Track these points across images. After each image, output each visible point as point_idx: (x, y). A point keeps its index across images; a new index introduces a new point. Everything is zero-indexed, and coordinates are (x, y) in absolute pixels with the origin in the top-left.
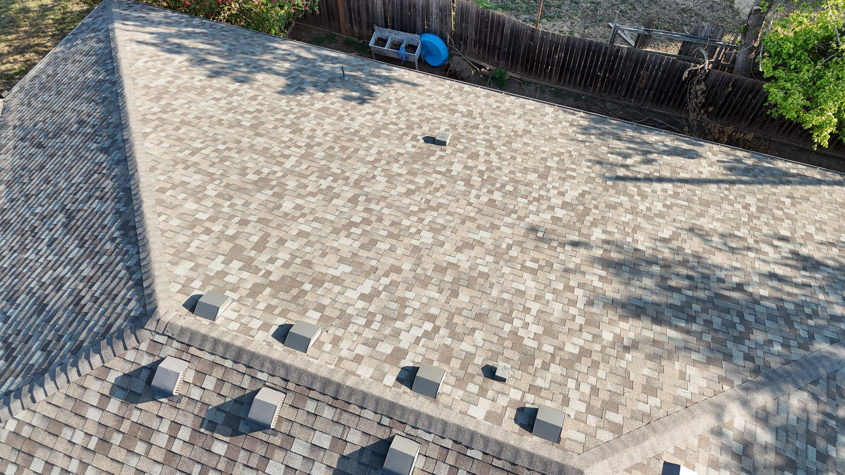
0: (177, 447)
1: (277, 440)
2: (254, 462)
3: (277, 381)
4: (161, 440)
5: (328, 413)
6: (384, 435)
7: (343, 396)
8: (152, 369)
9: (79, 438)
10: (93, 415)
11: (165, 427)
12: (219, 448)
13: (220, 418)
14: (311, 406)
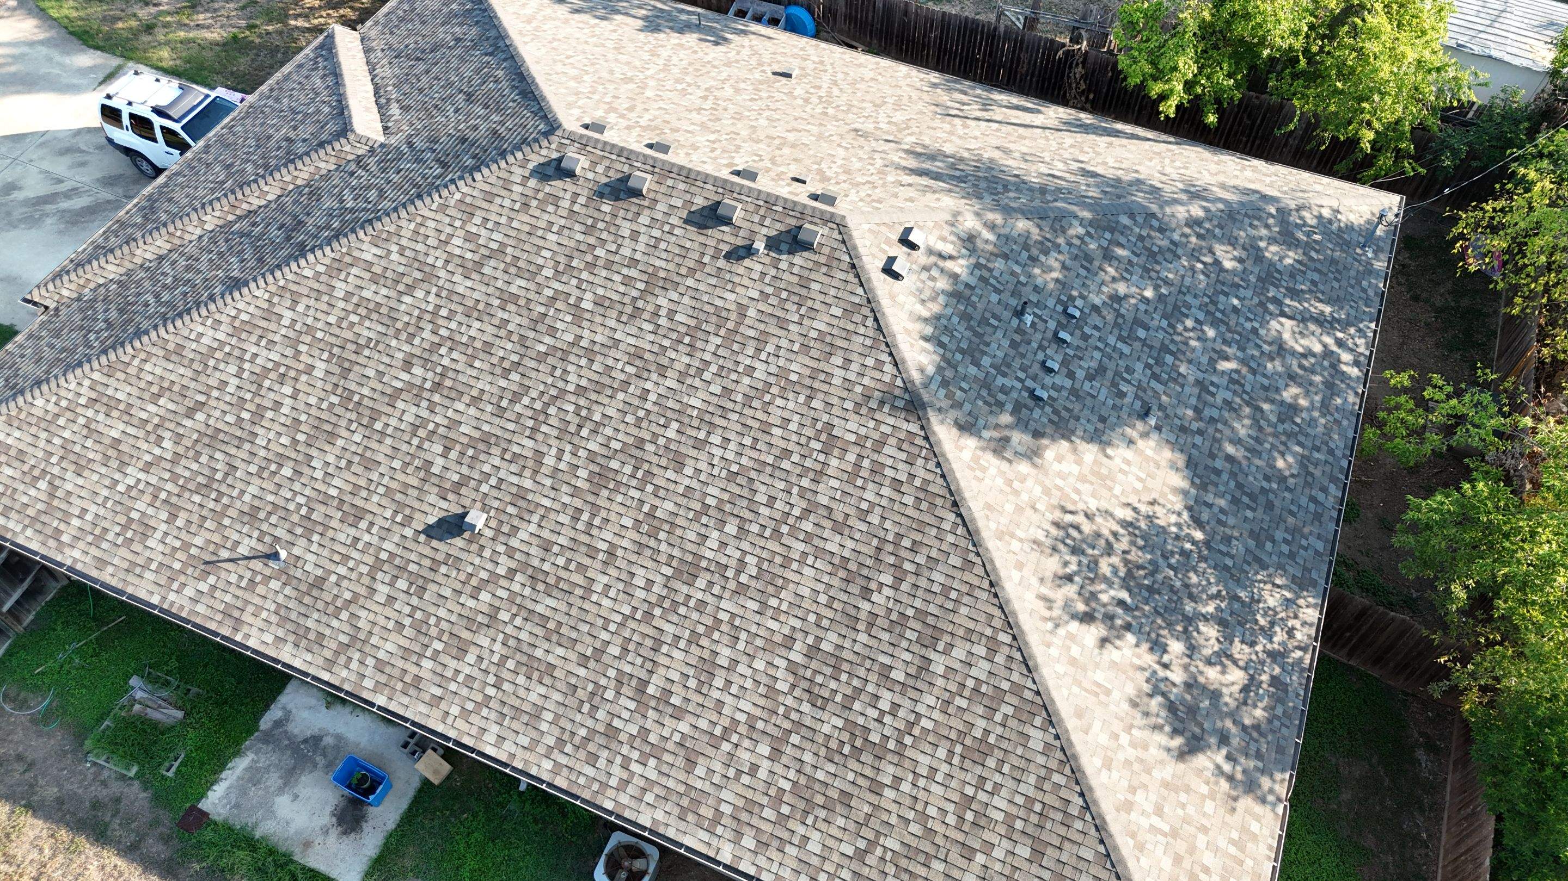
0: (576, 208)
1: (646, 203)
2: (630, 216)
3: (648, 168)
4: (566, 204)
5: (682, 186)
6: (717, 198)
7: (693, 176)
8: (560, 160)
9: (507, 203)
10: (517, 189)
11: (568, 196)
12: (606, 208)
13: (607, 191)
14: (670, 182)
